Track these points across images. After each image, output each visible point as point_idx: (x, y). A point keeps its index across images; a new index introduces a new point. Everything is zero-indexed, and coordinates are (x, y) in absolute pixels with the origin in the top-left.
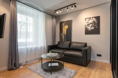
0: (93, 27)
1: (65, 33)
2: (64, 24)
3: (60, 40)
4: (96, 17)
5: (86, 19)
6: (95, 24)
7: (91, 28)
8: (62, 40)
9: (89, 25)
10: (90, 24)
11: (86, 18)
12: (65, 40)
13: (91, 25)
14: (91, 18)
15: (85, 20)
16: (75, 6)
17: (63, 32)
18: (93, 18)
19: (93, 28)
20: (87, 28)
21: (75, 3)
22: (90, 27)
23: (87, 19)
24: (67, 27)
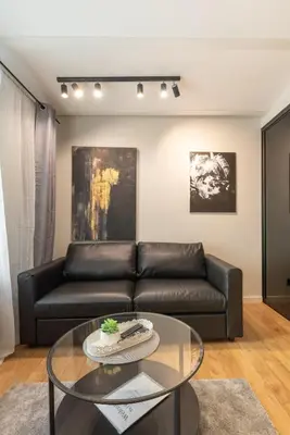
0: (217, 186)
1: (105, 204)
2: (96, 162)
3: (77, 238)
4: (225, 155)
5: (193, 155)
6: (222, 178)
7: (209, 190)
8: (88, 237)
9: (205, 177)
10: (207, 174)
11: (196, 153)
12: (105, 235)
13: (212, 178)
14: (209, 154)
15: (192, 158)
16: (176, 92)
17: (94, 199)
18: (215, 154)
19: (216, 191)
20: (197, 190)
21: (178, 78)
22: (208, 186)
23: (197, 157)
24: (112, 175)
